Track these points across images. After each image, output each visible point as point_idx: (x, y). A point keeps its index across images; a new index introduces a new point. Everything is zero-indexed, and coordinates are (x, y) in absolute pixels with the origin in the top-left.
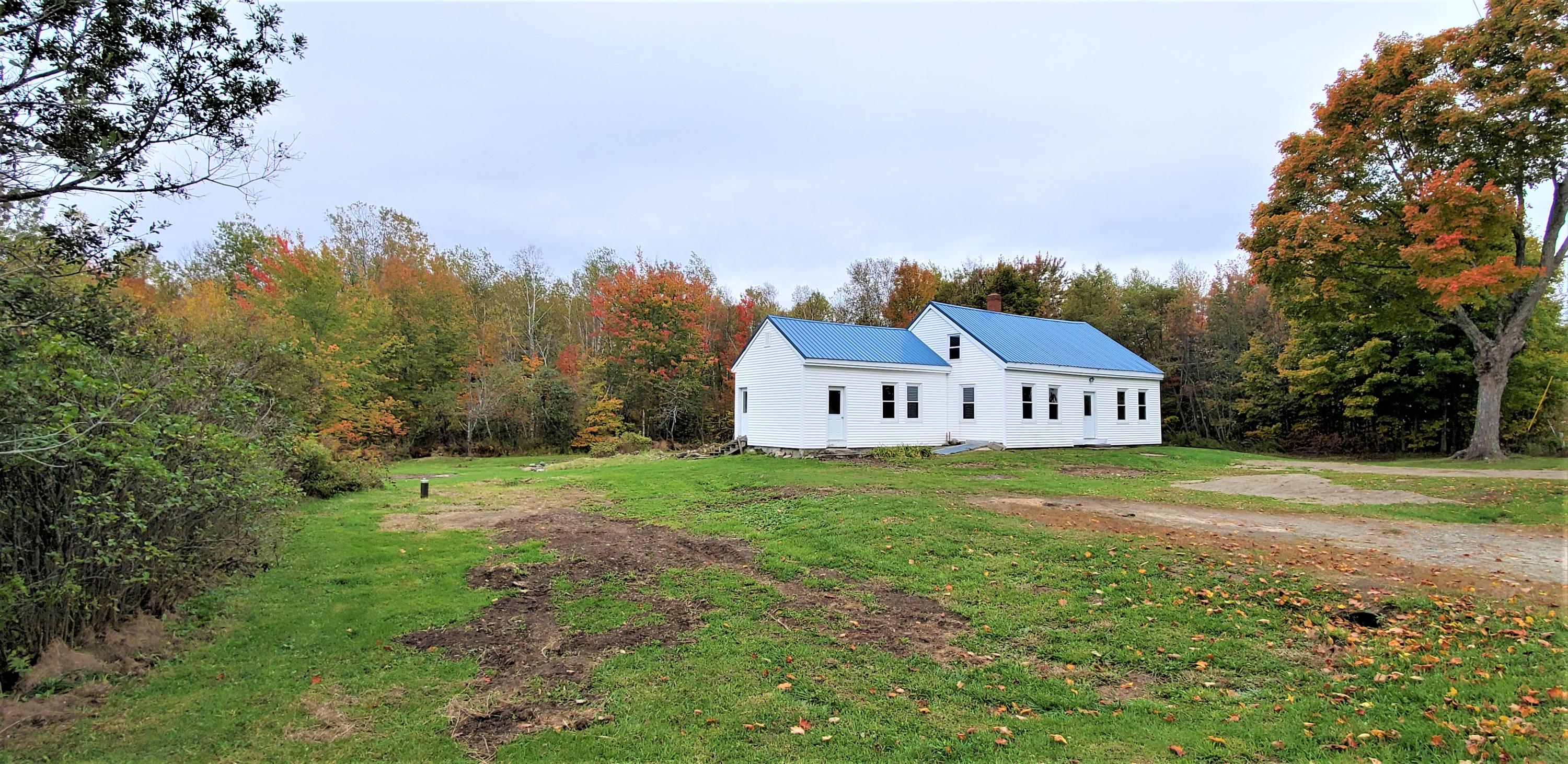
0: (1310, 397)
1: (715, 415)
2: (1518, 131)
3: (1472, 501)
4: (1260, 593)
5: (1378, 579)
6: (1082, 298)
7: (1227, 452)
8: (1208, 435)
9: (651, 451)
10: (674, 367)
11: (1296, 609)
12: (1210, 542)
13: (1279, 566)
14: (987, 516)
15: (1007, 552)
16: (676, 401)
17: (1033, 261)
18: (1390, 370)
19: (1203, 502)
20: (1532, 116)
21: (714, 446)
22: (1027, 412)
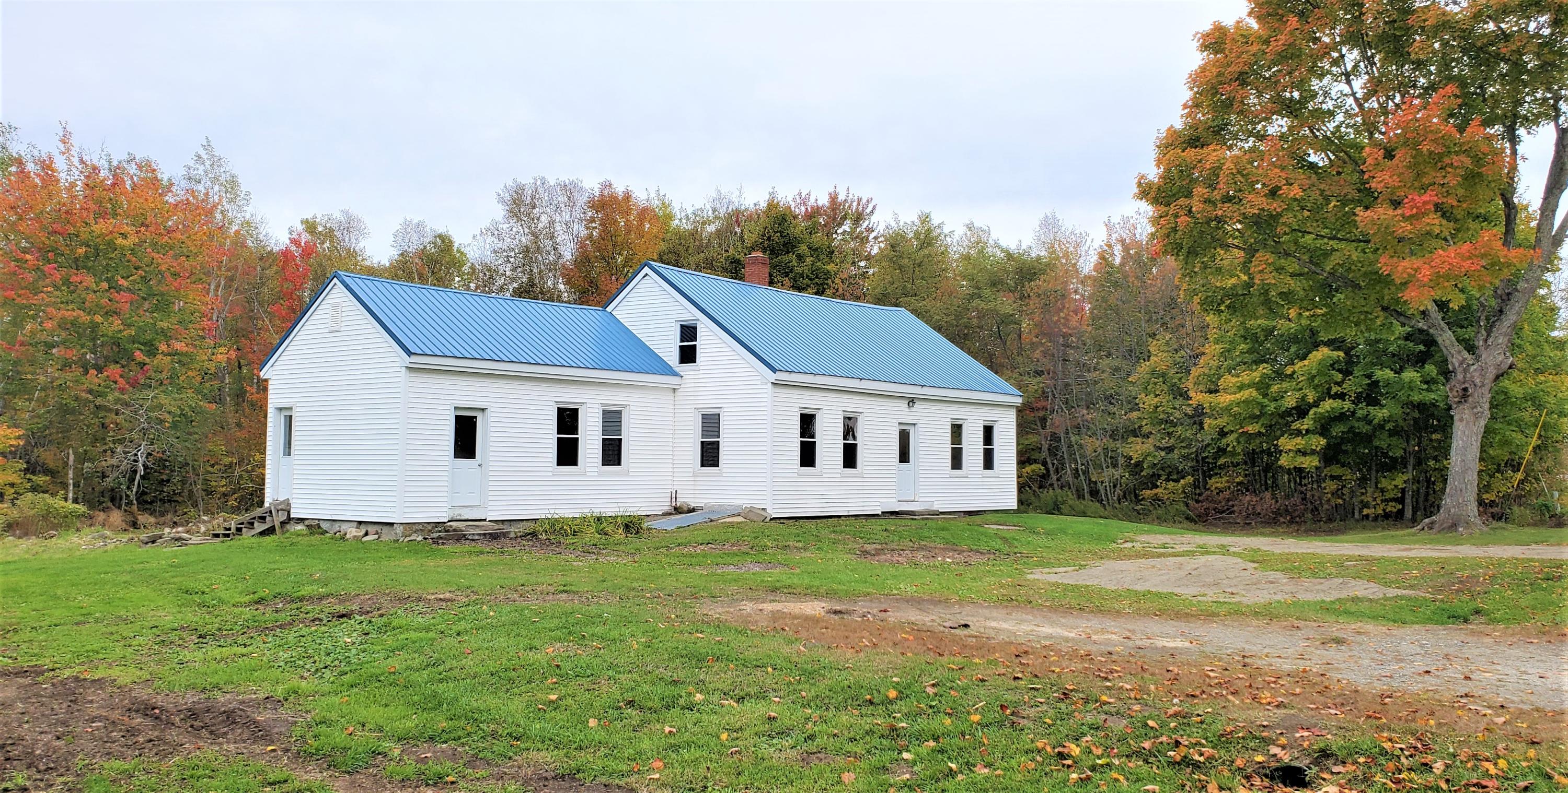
0: (1235, 435)
1: (227, 460)
2: (1514, 48)
3: (1440, 591)
4: (1147, 745)
5: (1310, 713)
6: (901, 268)
7: (1114, 523)
8: (1087, 496)
9: (87, 530)
10: (142, 365)
11: (1196, 766)
12: (1080, 666)
13: (1176, 701)
14: (732, 636)
15: (762, 696)
16: (144, 432)
17: (824, 201)
18: (1342, 396)
19: (1074, 603)
20: (1532, 26)
21: (220, 521)
22: (808, 457)
